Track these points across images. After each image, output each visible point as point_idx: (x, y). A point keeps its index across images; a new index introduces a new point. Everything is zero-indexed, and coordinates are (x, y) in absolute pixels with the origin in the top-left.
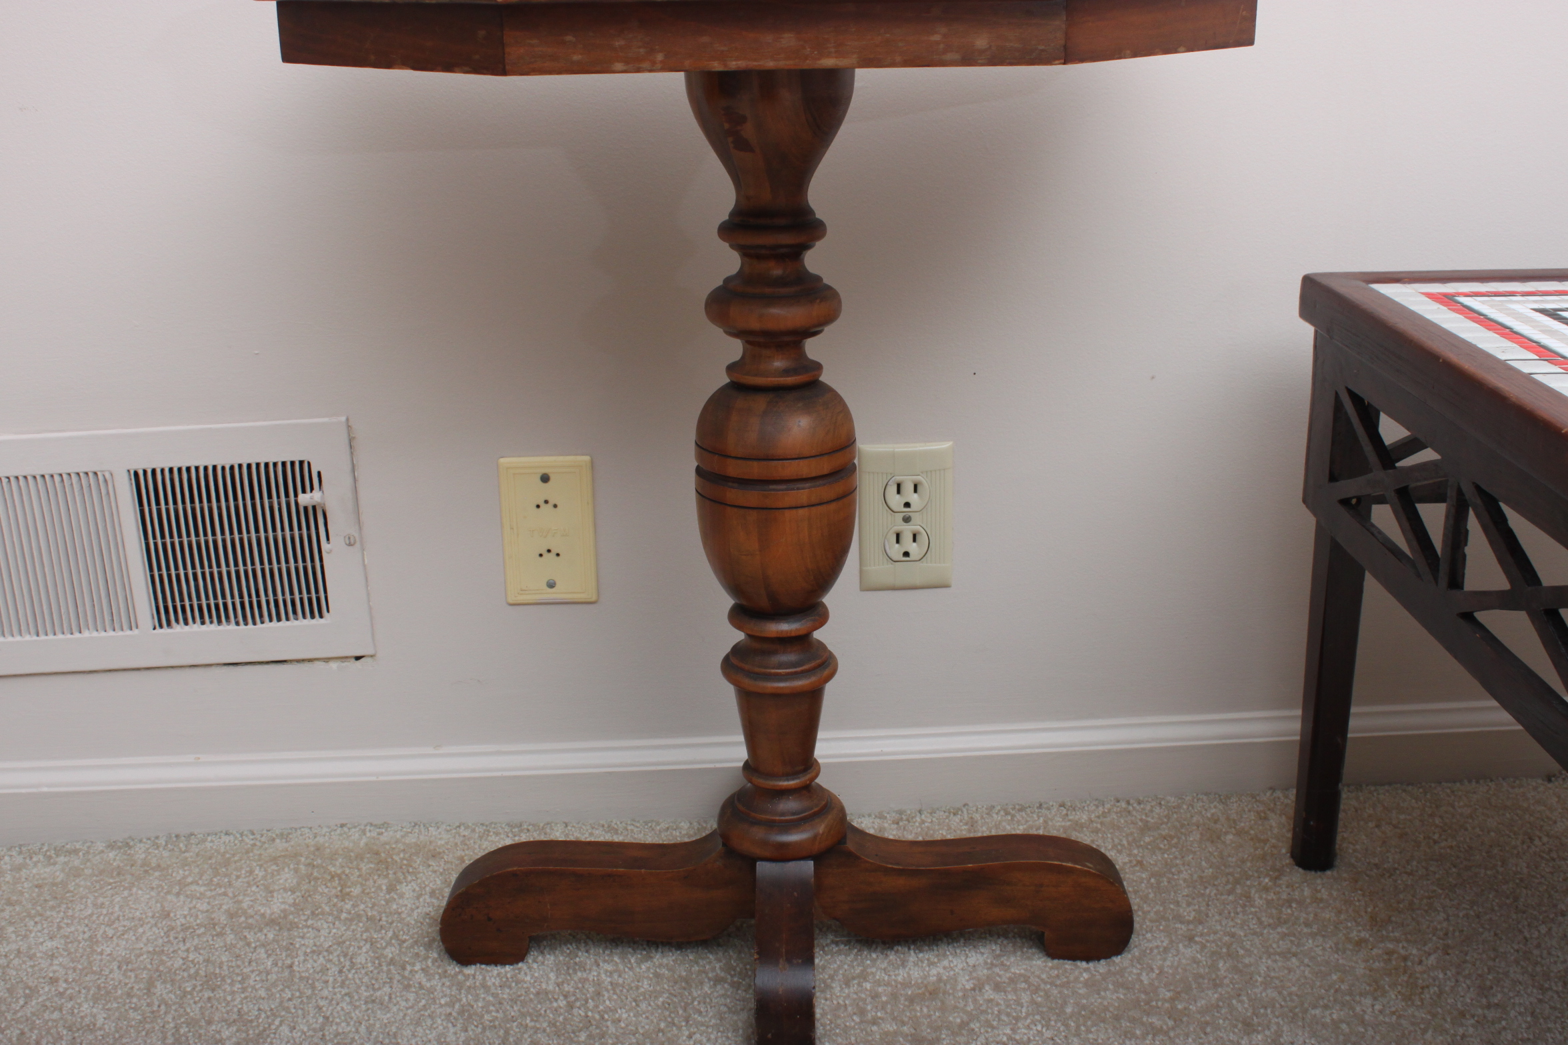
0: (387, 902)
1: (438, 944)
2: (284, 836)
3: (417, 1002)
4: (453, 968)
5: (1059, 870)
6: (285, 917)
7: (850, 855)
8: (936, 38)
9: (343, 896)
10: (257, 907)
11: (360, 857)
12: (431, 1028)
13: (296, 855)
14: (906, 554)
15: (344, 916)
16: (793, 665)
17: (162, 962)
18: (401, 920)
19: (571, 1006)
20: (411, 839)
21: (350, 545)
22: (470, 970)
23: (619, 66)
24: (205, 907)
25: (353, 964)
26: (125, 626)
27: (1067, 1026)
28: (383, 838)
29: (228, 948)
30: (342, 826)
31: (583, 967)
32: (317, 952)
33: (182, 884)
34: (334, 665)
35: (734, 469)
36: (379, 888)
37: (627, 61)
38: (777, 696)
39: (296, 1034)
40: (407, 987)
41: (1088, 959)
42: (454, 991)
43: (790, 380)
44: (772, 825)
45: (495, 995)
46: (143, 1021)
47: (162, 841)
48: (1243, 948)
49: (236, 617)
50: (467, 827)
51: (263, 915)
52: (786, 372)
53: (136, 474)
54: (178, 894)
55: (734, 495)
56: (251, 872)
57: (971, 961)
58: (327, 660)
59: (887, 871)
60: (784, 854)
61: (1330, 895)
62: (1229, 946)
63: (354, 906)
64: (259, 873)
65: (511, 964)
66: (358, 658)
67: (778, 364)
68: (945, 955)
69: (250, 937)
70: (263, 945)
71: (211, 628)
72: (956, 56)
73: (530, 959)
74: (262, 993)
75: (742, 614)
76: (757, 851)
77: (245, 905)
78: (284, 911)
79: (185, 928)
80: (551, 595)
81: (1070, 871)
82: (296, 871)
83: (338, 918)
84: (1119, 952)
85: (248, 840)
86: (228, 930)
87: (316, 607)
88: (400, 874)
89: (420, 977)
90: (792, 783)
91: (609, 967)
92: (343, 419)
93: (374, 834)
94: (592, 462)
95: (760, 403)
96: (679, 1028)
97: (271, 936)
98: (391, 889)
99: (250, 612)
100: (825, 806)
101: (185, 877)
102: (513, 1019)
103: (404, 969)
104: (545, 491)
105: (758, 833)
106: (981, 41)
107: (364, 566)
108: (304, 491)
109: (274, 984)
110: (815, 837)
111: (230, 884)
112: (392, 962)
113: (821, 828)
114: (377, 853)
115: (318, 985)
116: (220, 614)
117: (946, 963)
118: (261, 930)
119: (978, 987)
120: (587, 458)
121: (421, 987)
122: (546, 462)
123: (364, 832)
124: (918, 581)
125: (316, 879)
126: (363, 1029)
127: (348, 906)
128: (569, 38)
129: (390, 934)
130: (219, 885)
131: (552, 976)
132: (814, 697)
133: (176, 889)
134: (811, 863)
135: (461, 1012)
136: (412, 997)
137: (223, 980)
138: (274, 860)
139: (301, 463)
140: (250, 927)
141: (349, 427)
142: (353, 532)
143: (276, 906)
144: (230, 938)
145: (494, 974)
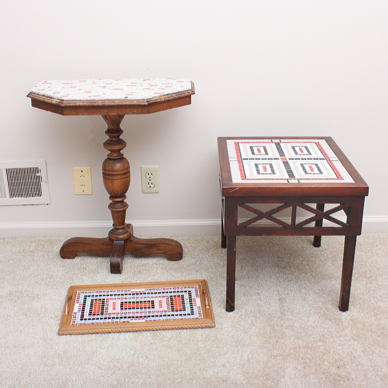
0: (51, 249)
1: (60, 256)
2: (33, 238)
3: (55, 264)
4: (62, 259)
5: (168, 244)
6: (33, 251)
7: (131, 240)
8: (128, 110)
9: (44, 248)
10: (28, 249)
11: (47, 241)
12: (57, 268)
13: (35, 241)
14: (150, 187)
15: (43, 251)
16: (119, 206)
17: (11, 257)
18: (54, 252)
19: (81, 265)
20: (57, 239)
21: (46, 183)
22: (65, 260)
23: (80, 114)
24: (18, 249)
25: (44, 258)
26: (4, 198)
27: (166, 270)
28: (52, 238)
29: (23, 256)
30: (44, 236)
31: (85, 260)
32: (38, 256)
33: (14, 245)
34: (43, 206)
35: (107, 173)
36: (50, 247)
37: (82, 114)
38: (116, 211)
39: (34, 268)
40: (53, 262)
41: (175, 261)
42: (62, 263)
43: (117, 158)
44: (116, 234)
45: (69, 263)
46: (8, 266)
47: (10, 238)
48: (203, 260)
49: (25, 196)
50: (68, 237)
51: (29, 251)
52: (116, 156)
53: (6, 169)
54: (13, 247)
55: (107, 177)
56: (27, 244)
57: (153, 261)
58: (42, 205)
59: (138, 244)
60: (119, 240)
61: (224, 252)
62: (201, 259)
63: (45, 249)
64: (28, 244)
65: (72, 259)
66: (47, 204)
67: (115, 155)
68: (149, 260)
69: (26, 254)
70: (29, 255)
71: (20, 198)
72: (131, 113)
73: (76, 258)
74: (28, 262)
75: (112, 197)
76: (114, 239)
77: (26, 249)
78: (33, 250)
79: (15, 252)
80: (83, 193)
81: (170, 244)
82: (35, 244)
83: (42, 251)
84: (180, 260)
85: (27, 238)
86: (22, 253)
87: (40, 195)
88: (54, 244)
89: (56, 260)
90: (120, 227)
91: (89, 260)
92: (45, 160)
93: (50, 238)
94: (91, 168)
95: (112, 161)
96: (99, 269)
97: (30, 254)
98: (52, 247)
99: (27, 195)
100: (127, 231)
101: (15, 244)
102: (71, 267)
103: (53, 259)
104: (82, 174)
105: (114, 235)
106: (135, 111)
107: (49, 187)
108: (37, 173)
109: (30, 261)
110: (124, 237)
111: (23, 245)
112: (51, 258)
113: (125, 235)
114: (50, 241)
115: (38, 261)
116: (22, 196)
117: (149, 261)
118: (28, 253)
119: (153, 264)
120: (90, 168)
121: (56, 262)
122: (82, 168)
123: (48, 237)
124: (153, 192)
125: (39, 245)
126: (45, 268)
127: (44, 249)
128: (73, 110)
129: (51, 254)
130: (21, 246)
131: (79, 261)
132: (124, 211)
133: (13, 246)
134: (123, 241)
135: (62, 266)
136: (54, 263)
137: (21, 260)
138: (31, 242)
139: (37, 168)
140: (26, 252)
141: (46, 161)
142: (47, 181)
143: (31, 249)
144: (23, 254)
145: (69, 261)
